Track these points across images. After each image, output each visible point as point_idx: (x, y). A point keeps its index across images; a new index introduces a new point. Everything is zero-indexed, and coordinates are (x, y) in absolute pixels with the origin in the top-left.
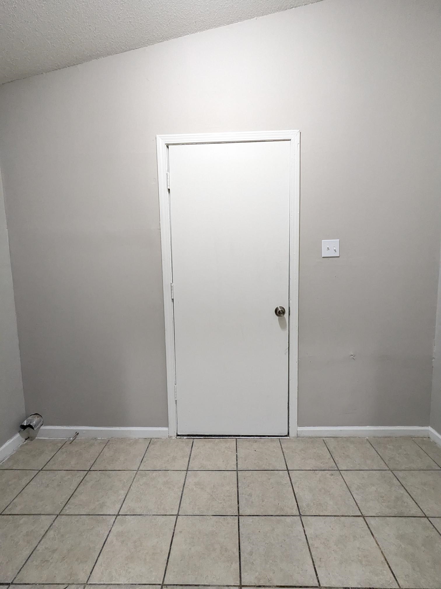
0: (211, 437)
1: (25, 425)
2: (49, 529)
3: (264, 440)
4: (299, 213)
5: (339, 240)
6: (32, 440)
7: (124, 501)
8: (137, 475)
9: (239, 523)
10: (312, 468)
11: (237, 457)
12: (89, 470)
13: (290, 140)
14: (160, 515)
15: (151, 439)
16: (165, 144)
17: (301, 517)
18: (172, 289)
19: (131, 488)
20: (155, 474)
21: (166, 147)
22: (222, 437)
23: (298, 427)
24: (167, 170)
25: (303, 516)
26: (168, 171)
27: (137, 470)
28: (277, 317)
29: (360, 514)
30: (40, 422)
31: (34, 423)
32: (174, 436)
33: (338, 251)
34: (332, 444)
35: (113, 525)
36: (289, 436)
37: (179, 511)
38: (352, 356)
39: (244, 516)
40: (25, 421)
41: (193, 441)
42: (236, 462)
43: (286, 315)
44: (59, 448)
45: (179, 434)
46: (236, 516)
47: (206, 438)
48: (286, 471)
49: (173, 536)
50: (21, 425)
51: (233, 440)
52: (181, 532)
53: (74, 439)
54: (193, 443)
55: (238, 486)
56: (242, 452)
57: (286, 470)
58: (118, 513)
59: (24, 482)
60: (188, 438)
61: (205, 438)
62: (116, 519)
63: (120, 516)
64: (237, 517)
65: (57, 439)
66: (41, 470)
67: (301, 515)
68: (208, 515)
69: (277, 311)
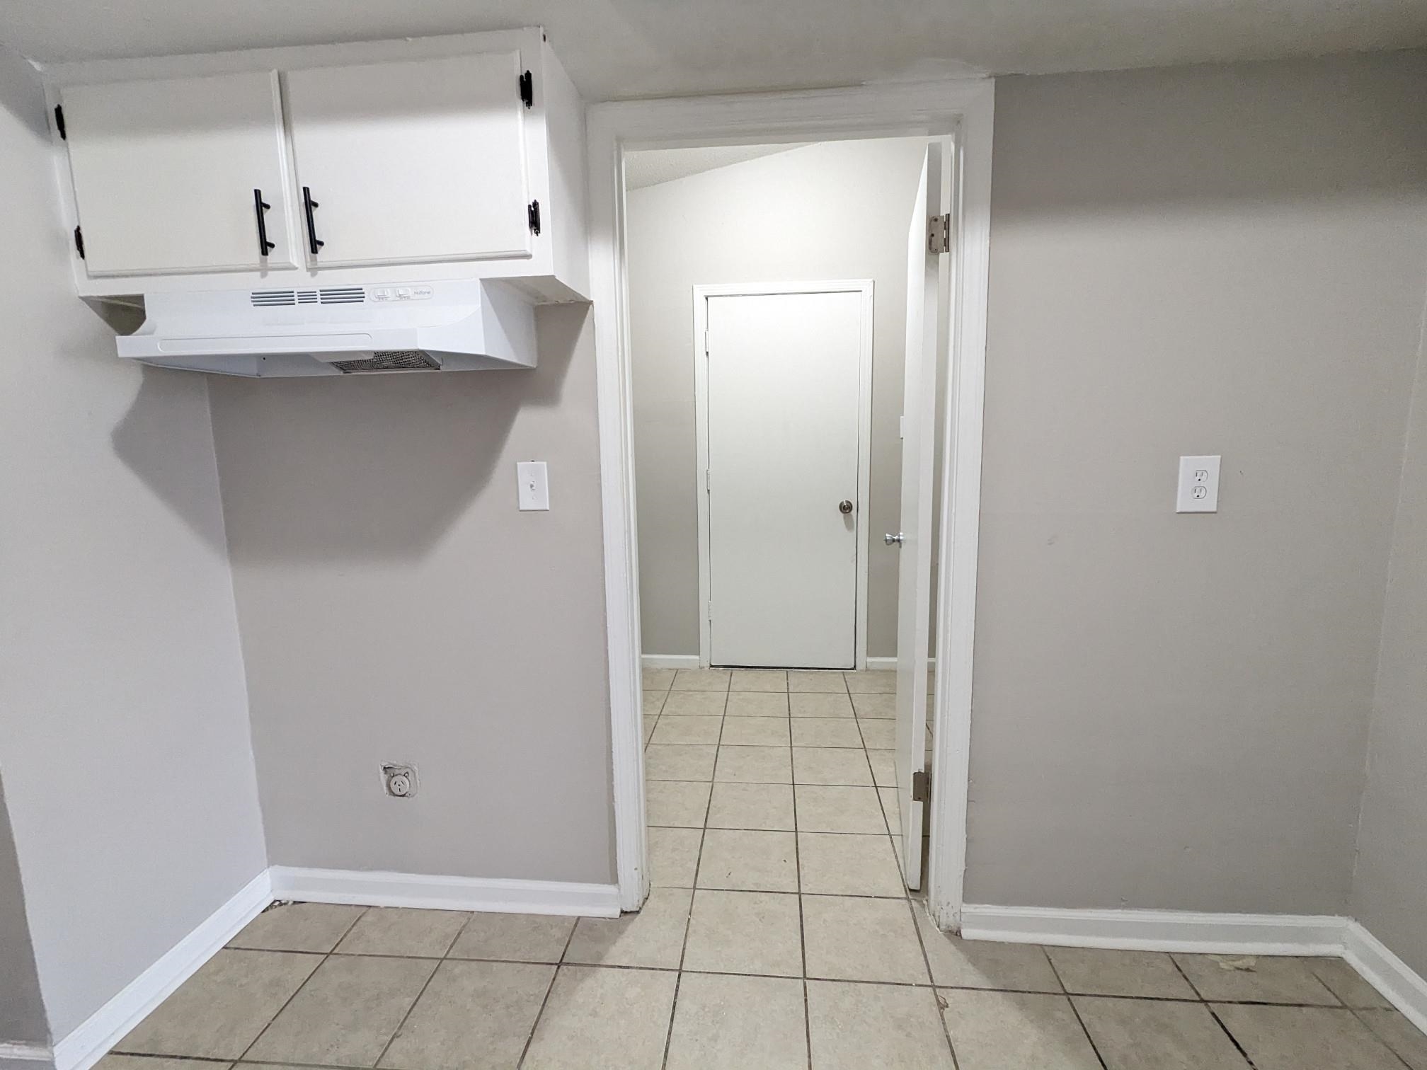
0: (754, 669)
3: (823, 672)
7: (663, 708)
8: (670, 694)
9: (790, 721)
11: (788, 684)
13: (860, 291)
14: (705, 715)
15: (677, 670)
16: (704, 296)
18: (708, 478)
19: (668, 701)
20: (691, 692)
21: (705, 299)
22: (768, 669)
23: (869, 658)
26: (707, 328)
27: (669, 690)
28: (842, 515)
32: (708, 667)
35: (658, 720)
36: (856, 670)
37: (725, 714)
39: (795, 717)
41: (732, 674)
42: (787, 687)
43: (854, 512)
45: (713, 664)
47: (748, 669)
49: (722, 725)
51: (784, 674)
52: (729, 724)
55: (789, 701)
56: (793, 687)
57: (846, 693)
58: (660, 714)
60: (724, 670)
62: (659, 717)
63: (663, 715)
64: (788, 718)
68: (756, 716)
69: (843, 506)
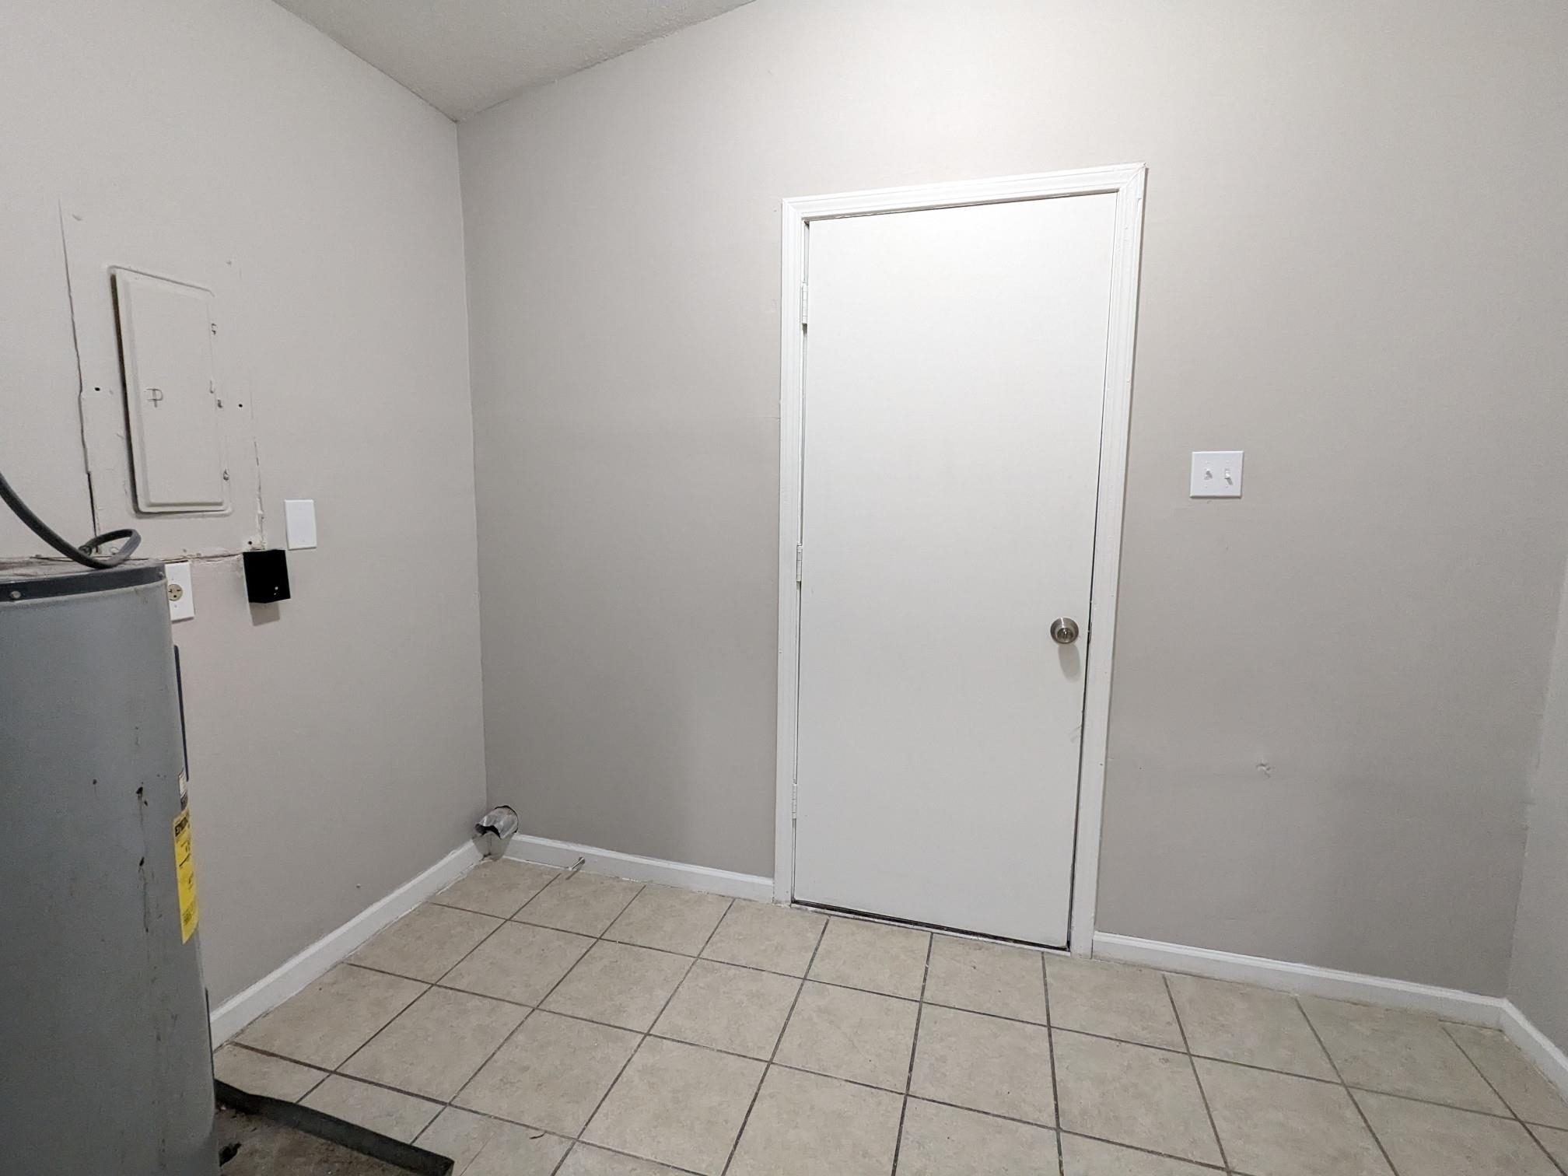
0: (871, 919)
1: (484, 825)
2: (516, 1029)
3: (1003, 948)
4: (1130, 379)
5: (1241, 452)
6: (495, 860)
7: (662, 1011)
8: (694, 967)
9: (904, 1109)
10: (1115, 1034)
11: (926, 974)
12: (600, 938)
13: (1117, 191)
14: (733, 1054)
15: (734, 899)
16: (803, 219)
17: (1058, 1134)
18: (799, 558)
19: (680, 989)
20: (733, 971)
21: (803, 224)
22: (897, 924)
23: (1096, 932)
24: (803, 280)
25: (1065, 1131)
26: (806, 281)
27: (696, 956)
28: (1057, 646)
29: (1222, 1164)
30: (513, 823)
31: (502, 823)
32: (786, 902)
33: (1237, 481)
34: (1186, 991)
35: (636, 1051)
36: (1069, 951)
37: (774, 1055)
38: (1264, 768)
39: (918, 1098)
40: (485, 818)
41: (828, 921)
42: (922, 983)
43: (1080, 642)
44: (546, 883)
45: (797, 898)
46: (902, 1094)
47: (860, 919)
48: (1043, 1028)
49: (754, 1100)
50: (478, 825)
51: (924, 936)
52: (771, 1096)
53: (576, 872)
54: (827, 924)
55: (916, 1035)
56: (939, 964)
57: (1045, 1026)
58: (649, 1030)
59: (478, 934)
60: (816, 912)
61: (856, 919)
62: (643, 1040)
63: (652, 1037)
64: (903, 1096)
65: (542, 866)
66: (510, 920)
67: (1060, 1128)
68: (836, 1078)
69: (1057, 630)
